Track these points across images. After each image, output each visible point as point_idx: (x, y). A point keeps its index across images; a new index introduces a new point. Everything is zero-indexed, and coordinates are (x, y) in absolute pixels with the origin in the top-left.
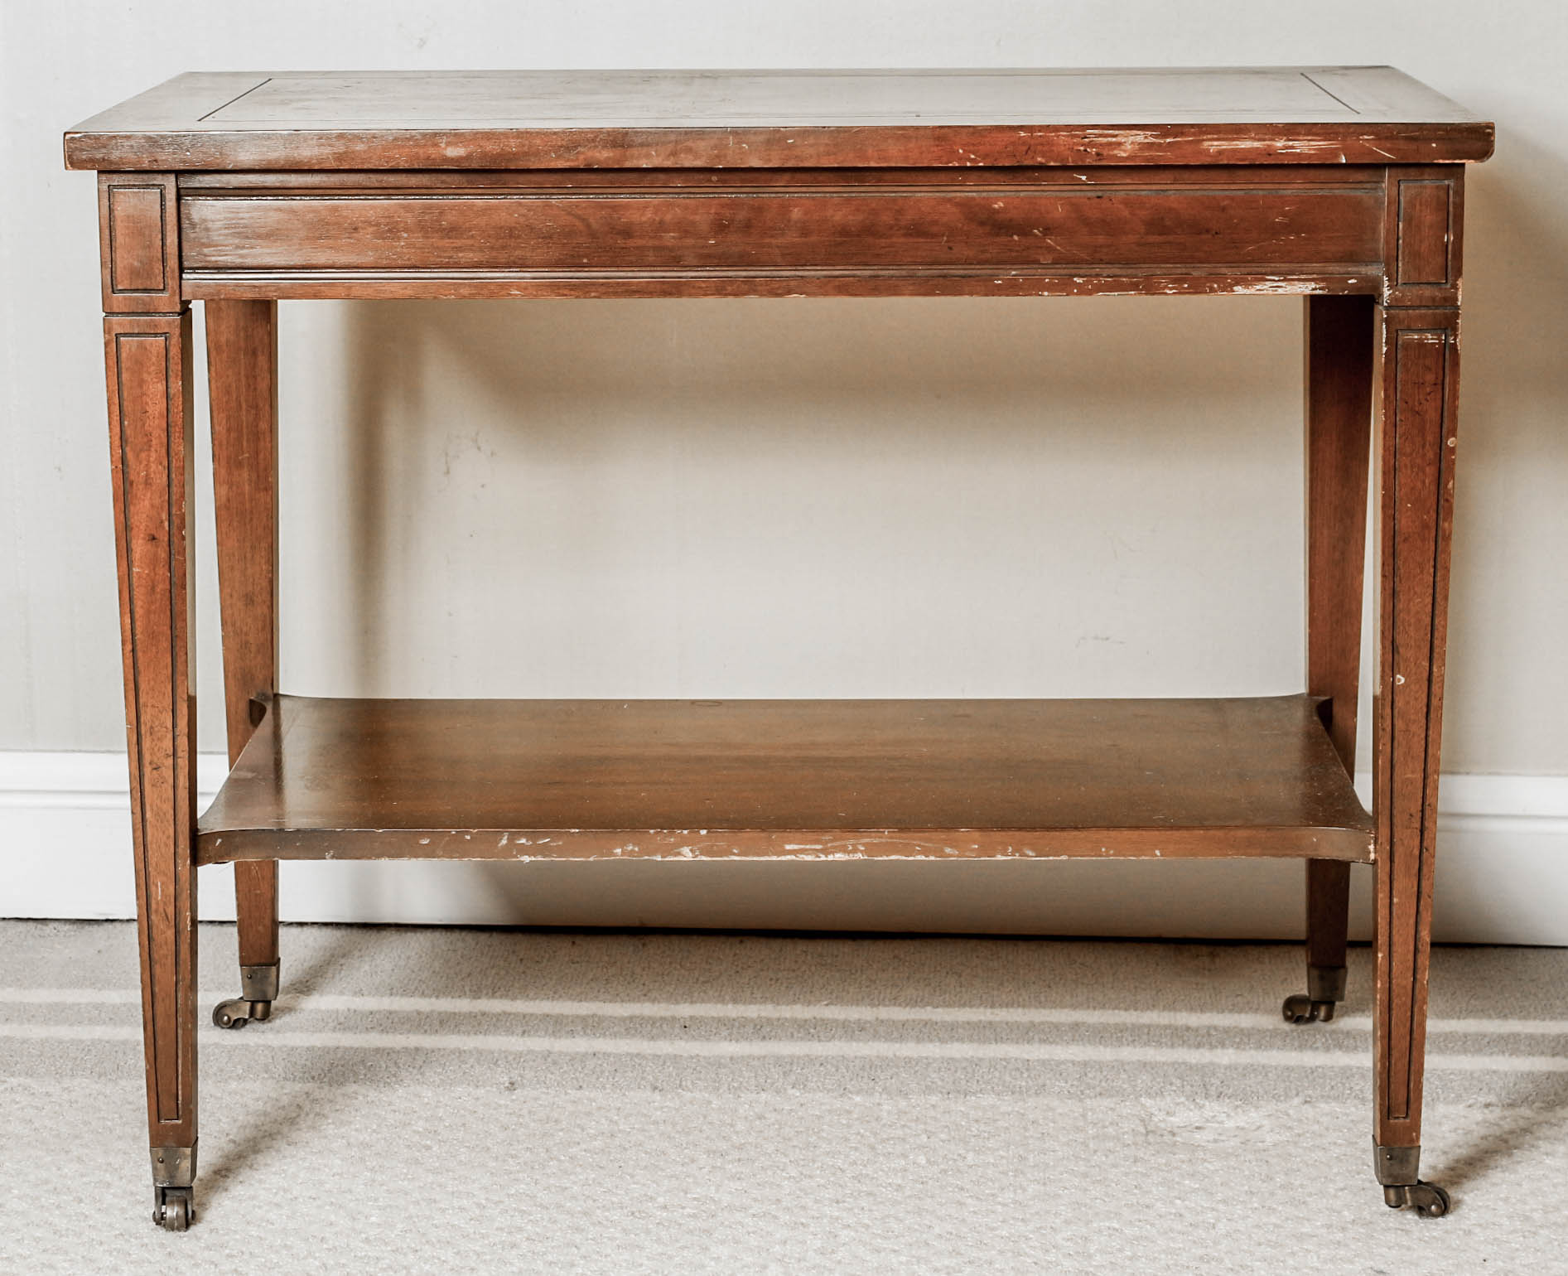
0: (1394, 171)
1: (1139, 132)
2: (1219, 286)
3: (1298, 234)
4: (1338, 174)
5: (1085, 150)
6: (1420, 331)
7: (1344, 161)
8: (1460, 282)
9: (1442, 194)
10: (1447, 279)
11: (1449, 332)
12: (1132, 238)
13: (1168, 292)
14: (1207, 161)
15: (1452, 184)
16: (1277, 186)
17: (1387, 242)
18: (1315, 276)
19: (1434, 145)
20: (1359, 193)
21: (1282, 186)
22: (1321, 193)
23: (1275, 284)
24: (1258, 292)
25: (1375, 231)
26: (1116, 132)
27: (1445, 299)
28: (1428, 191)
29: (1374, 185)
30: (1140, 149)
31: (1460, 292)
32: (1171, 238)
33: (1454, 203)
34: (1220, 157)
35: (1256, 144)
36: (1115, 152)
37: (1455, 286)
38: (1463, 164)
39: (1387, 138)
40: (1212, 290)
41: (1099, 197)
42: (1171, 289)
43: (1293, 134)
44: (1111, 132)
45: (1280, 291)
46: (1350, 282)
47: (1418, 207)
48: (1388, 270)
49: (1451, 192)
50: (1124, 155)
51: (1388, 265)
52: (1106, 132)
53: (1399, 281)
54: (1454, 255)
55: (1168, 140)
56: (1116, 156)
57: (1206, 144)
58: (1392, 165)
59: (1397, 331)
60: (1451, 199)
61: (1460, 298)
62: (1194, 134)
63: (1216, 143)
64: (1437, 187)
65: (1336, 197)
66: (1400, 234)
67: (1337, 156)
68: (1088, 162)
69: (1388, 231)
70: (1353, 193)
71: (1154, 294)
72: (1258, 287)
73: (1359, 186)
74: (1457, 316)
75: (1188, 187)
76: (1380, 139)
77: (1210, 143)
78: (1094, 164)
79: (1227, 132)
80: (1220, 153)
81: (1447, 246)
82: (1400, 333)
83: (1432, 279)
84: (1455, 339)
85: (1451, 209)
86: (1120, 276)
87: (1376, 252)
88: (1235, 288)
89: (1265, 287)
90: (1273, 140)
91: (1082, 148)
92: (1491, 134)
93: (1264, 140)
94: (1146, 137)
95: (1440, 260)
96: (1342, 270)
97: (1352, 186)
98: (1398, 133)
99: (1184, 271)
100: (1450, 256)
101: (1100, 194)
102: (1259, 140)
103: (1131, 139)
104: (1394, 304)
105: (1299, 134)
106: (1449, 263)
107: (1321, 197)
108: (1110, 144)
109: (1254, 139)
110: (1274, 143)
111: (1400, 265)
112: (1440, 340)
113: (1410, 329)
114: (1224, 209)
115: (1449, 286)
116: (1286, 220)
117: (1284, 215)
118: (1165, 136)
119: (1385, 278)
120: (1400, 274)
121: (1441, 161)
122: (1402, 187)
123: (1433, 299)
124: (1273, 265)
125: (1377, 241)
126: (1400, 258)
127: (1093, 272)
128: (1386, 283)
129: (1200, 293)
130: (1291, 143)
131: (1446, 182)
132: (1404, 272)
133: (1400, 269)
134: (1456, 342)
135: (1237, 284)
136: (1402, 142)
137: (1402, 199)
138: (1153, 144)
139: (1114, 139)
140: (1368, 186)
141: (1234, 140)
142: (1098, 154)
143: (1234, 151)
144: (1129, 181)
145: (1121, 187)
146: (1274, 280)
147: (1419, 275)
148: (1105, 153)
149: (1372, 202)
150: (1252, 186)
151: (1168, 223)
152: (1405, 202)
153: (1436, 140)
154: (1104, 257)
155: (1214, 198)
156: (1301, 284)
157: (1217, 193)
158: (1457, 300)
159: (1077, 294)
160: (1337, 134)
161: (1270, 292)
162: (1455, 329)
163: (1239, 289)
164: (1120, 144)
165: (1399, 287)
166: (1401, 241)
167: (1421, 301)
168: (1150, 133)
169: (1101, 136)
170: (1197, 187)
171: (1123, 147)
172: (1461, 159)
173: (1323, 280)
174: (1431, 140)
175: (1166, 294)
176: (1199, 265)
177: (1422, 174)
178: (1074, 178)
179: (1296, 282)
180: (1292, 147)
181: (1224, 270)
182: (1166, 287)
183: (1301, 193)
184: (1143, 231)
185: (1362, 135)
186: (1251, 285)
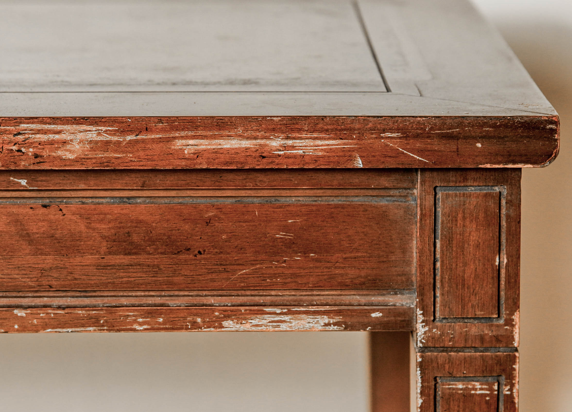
0: (428, 175)
1: (89, 128)
2: (204, 322)
3: (305, 253)
4: (356, 179)
5: (19, 151)
6: (465, 379)
7: (361, 166)
8: (516, 317)
9: (492, 204)
10: (499, 314)
11: (503, 379)
12: (89, 259)
13: (138, 327)
14: (182, 164)
15: (505, 192)
16: (277, 193)
17: (421, 266)
18: (327, 308)
19: (479, 145)
20: (383, 202)
21: (284, 193)
22: (336, 201)
23: (276, 319)
24: (254, 329)
25: (405, 250)
26: (59, 127)
27: (497, 339)
28: (474, 201)
29: (404, 192)
30: (92, 149)
31: (516, 330)
32: (142, 258)
33: (508, 216)
34: (198, 161)
35: (246, 144)
36: (60, 153)
37: (510, 322)
38: (520, 169)
39: (417, 136)
40: (195, 326)
41: (45, 206)
42: (141, 324)
43: (292, 130)
44: (52, 127)
45: (284, 327)
46: (373, 315)
47: (460, 222)
48: (422, 301)
49: (503, 202)
50: (71, 156)
51: (421, 294)
52: (47, 127)
53: (438, 315)
54: (508, 282)
55: (129, 138)
56: (60, 158)
57: (179, 143)
58: (423, 170)
59: (435, 379)
60: (504, 211)
61: (516, 337)
62: (163, 130)
63: (191, 142)
64: (486, 195)
65: (354, 207)
66: (438, 256)
67: (351, 159)
68: (23, 165)
69: (421, 252)
70: (374, 202)
71: (119, 330)
72: (254, 322)
73: (382, 193)
74: (513, 360)
75: (162, 194)
76: (407, 137)
77: (184, 142)
78: (32, 168)
79: (205, 128)
80: (198, 154)
81: (499, 271)
82: (439, 381)
83: (479, 313)
84: (511, 390)
85: (504, 223)
86: (75, 307)
87: (407, 276)
88: (225, 323)
89: (264, 322)
90: (267, 138)
91: (15, 148)
92: (553, 131)
93: (256, 138)
94: (99, 134)
95: (490, 289)
96: (363, 300)
97: (375, 193)
98: (431, 129)
99: (158, 300)
100: (503, 283)
101: (47, 201)
102: (248, 138)
103: (80, 136)
104: (430, 344)
105: (300, 130)
106: (502, 293)
107: (337, 207)
108: (52, 143)
109: (241, 137)
110: (268, 142)
111: (438, 294)
112: (491, 389)
113: (452, 377)
114: (208, 222)
115: (502, 322)
116: (290, 236)
117: (286, 229)
118: (123, 132)
119: (419, 312)
120: (438, 305)
121: (488, 166)
122: (439, 195)
123: (482, 338)
124: (273, 293)
125: (409, 263)
126: (438, 285)
127: (38, 301)
128: (420, 318)
129: (180, 329)
130: (290, 142)
131: (497, 189)
132: (444, 305)
133: (438, 300)
134: (512, 393)
135: (227, 317)
136: (436, 141)
137: (439, 210)
138: (108, 143)
139: (57, 137)
140: (396, 192)
141: (214, 137)
142: (36, 156)
143: (216, 152)
144: (82, 186)
145: (73, 194)
146: (275, 313)
147: (463, 308)
148: (45, 153)
149: (402, 212)
150: (243, 193)
151: (135, 238)
152: (443, 215)
153: (483, 138)
154: (54, 283)
155: (195, 207)
156: (309, 318)
157: (199, 200)
158: (513, 339)
159: (18, 331)
160: (351, 130)
161: (271, 329)
162: (510, 378)
163: (228, 324)
164: (65, 142)
165: (438, 324)
166: (438, 264)
167: (466, 340)
168: (104, 129)
169: (39, 132)
170: (173, 193)
171: (68, 147)
172: (514, 162)
173: (339, 313)
174: (476, 139)
175: (135, 330)
176: (177, 293)
177: (465, 180)
178: (9, 182)
179: (303, 316)
180: (293, 147)
181: (212, 300)
182: (135, 321)
183: (308, 201)
184: (103, 249)
185: (384, 131)
186: (245, 319)
